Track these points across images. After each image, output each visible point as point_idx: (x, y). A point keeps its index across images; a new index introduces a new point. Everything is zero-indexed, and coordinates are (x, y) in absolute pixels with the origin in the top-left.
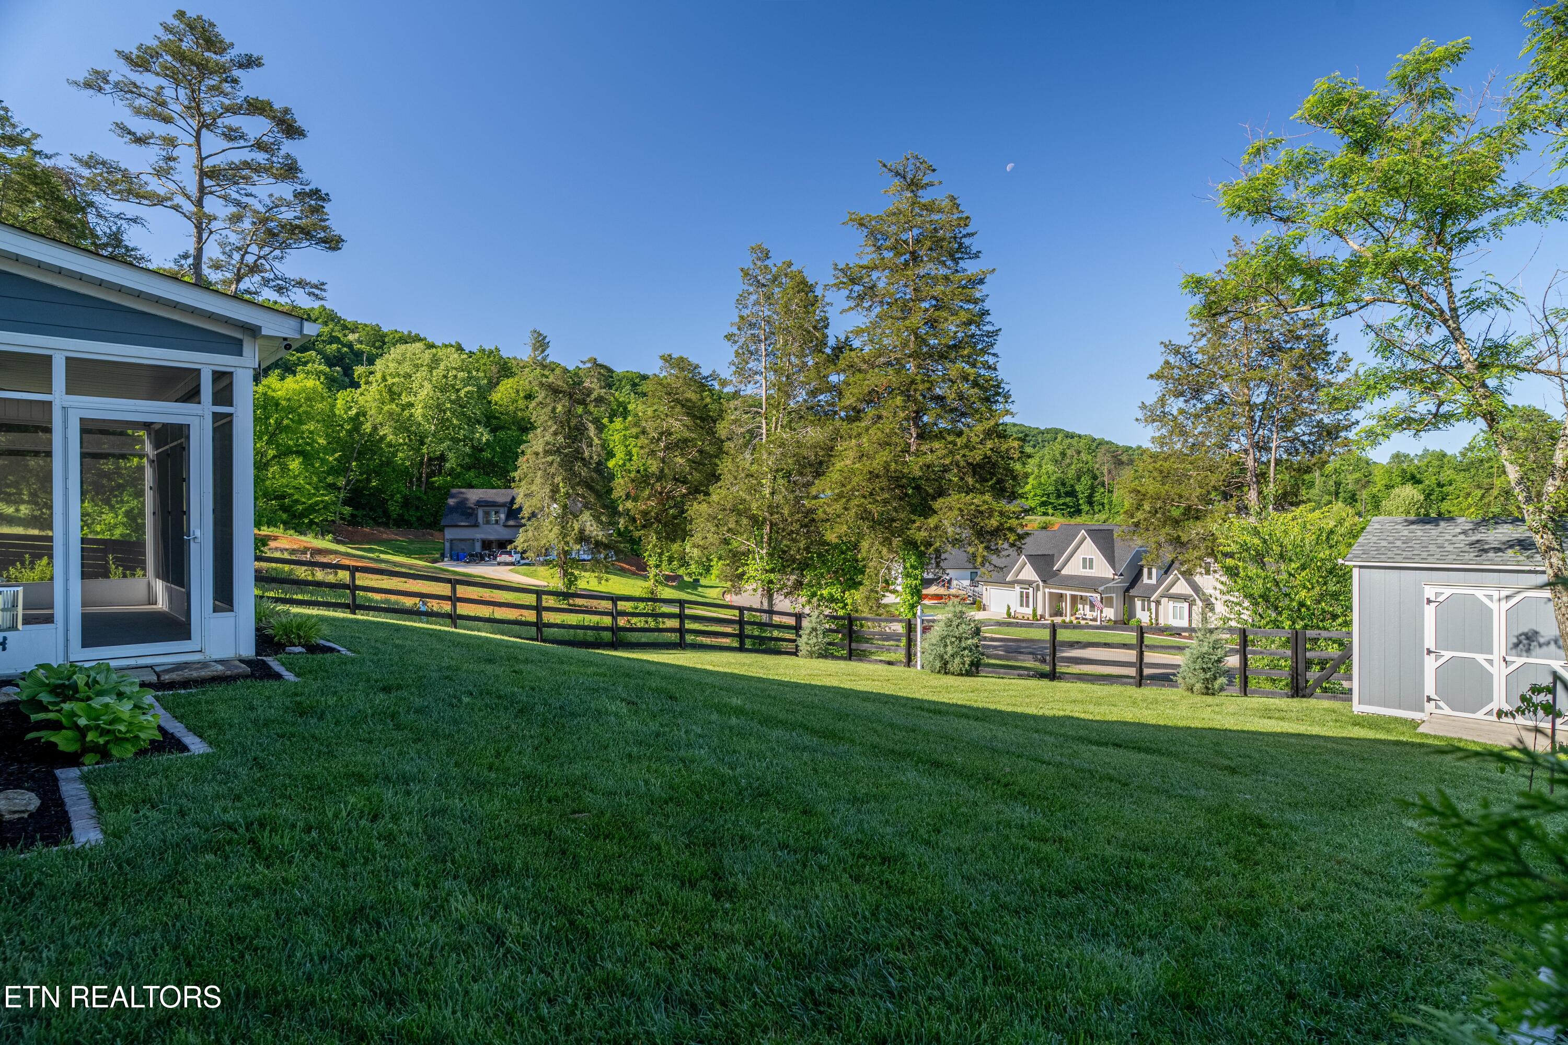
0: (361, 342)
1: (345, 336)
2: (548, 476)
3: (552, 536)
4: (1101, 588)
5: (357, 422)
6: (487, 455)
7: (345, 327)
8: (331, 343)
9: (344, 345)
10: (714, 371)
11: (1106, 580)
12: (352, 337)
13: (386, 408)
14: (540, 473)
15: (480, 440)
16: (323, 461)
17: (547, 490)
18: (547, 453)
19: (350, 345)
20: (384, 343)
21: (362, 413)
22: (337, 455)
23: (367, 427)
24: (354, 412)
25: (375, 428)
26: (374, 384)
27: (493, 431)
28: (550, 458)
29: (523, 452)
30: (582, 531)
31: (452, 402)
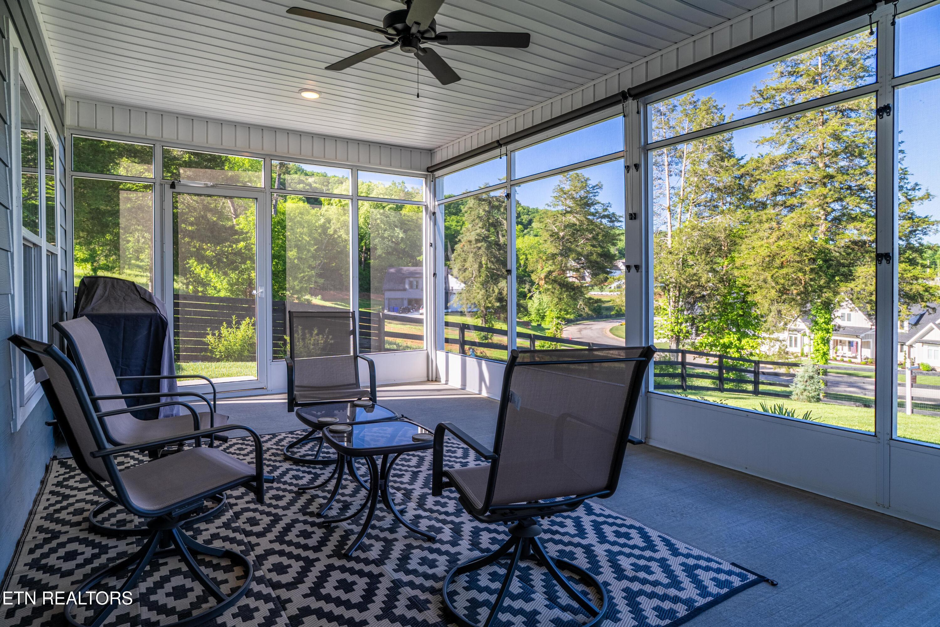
0: (316, 183)
1: (307, 179)
2: (477, 256)
3: (480, 296)
4: (863, 335)
5: (324, 228)
6: (402, 246)
7: (306, 174)
8: (299, 183)
9: (307, 185)
10: (600, 182)
11: (866, 330)
12: (311, 180)
13: (342, 219)
14: (472, 255)
15: (397, 237)
16: (309, 251)
17: (476, 266)
18: (477, 241)
19: (310, 185)
20: (329, 183)
21: (329, 221)
22: (315, 247)
23: (331, 231)
24: (322, 220)
25: (335, 231)
26: (334, 205)
27: (405, 232)
28: (479, 245)
29: (460, 241)
30: (500, 293)
31: (381, 214)
